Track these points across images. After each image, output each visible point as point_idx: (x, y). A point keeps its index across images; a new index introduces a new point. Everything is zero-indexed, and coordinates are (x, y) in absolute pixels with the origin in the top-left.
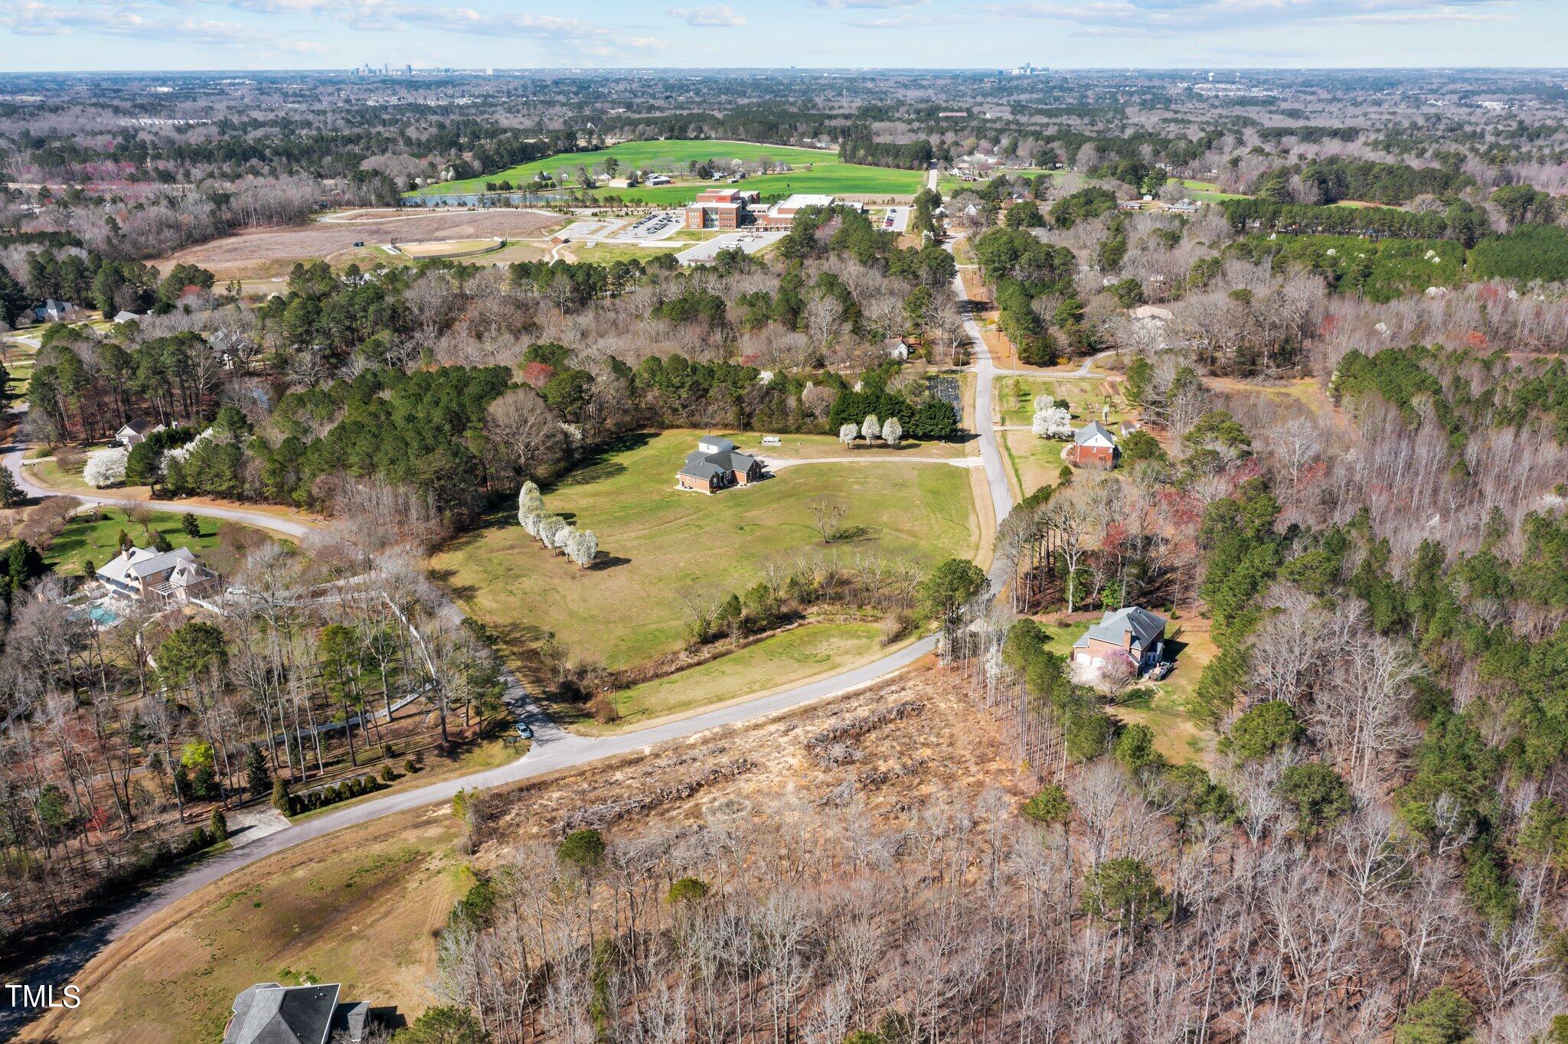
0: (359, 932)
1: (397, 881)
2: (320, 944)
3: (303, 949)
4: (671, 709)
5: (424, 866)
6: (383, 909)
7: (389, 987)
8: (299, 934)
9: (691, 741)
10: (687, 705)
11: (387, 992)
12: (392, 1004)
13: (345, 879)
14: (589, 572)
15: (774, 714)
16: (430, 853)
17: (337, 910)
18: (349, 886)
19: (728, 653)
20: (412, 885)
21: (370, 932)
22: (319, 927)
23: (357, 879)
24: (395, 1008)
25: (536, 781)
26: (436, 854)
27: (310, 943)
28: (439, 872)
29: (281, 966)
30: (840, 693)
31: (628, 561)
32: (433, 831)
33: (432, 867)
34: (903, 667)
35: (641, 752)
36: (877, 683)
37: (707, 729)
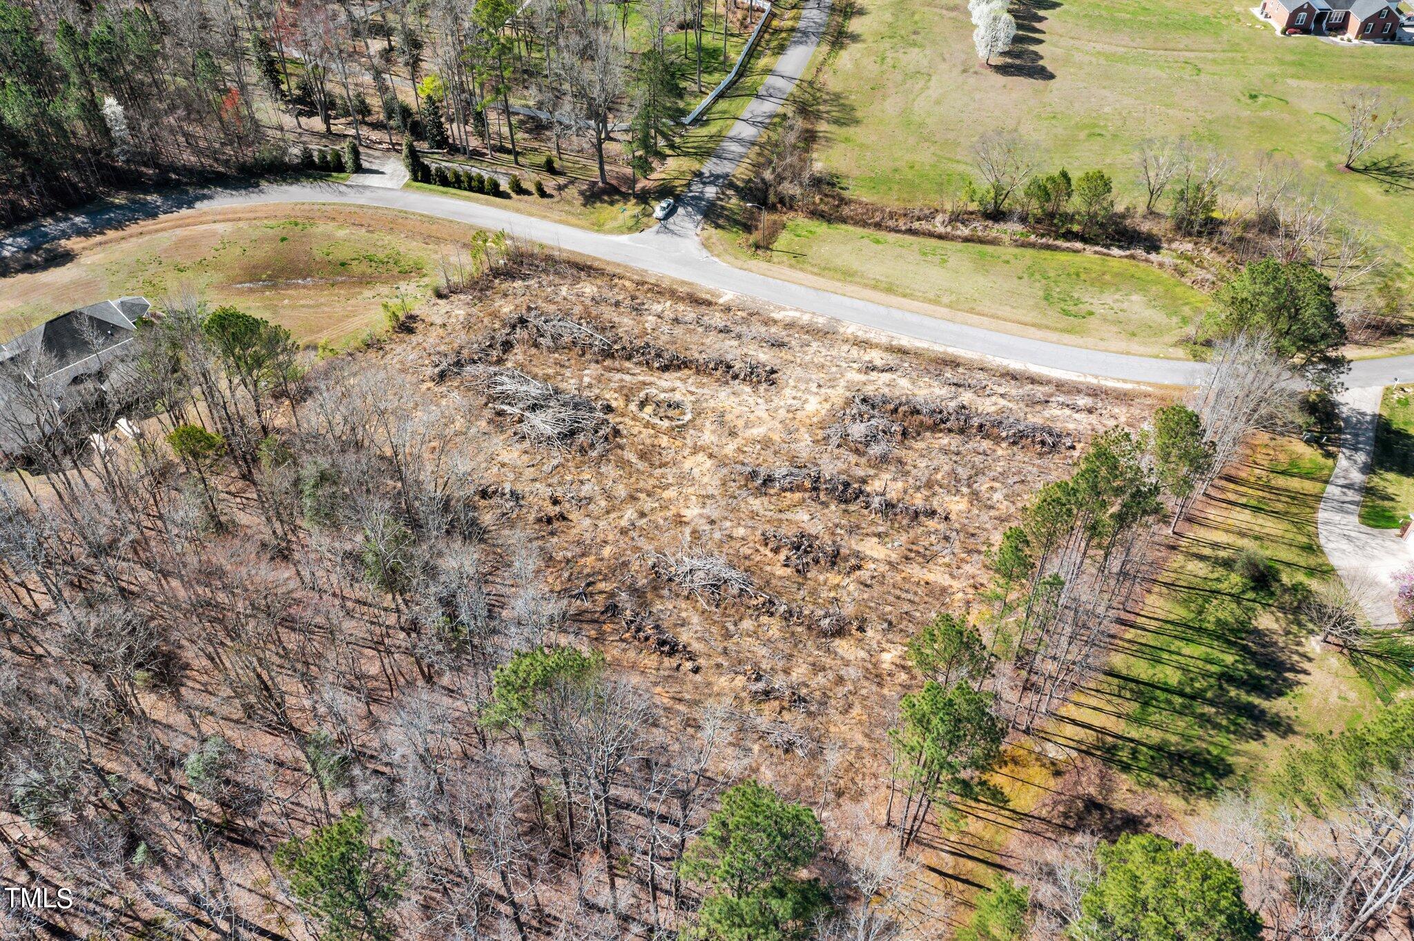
1: (369, 283)
4: (825, 270)
5: (402, 283)
6: (323, 300)
8: (260, 280)
9: (776, 316)
10: (847, 275)
14: (988, 72)
15: (905, 342)
16: (424, 276)
18: (344, 264)
19: (994, 242)
20: (368, 294)
22: (276, 284)
23: (355, 263)
26: (425, 279)
30: (1015, 365)
31: (1051, 77)
34: (1150, 384)
35: (720, 296)
36: (1080, 383)
37: (814, 313)
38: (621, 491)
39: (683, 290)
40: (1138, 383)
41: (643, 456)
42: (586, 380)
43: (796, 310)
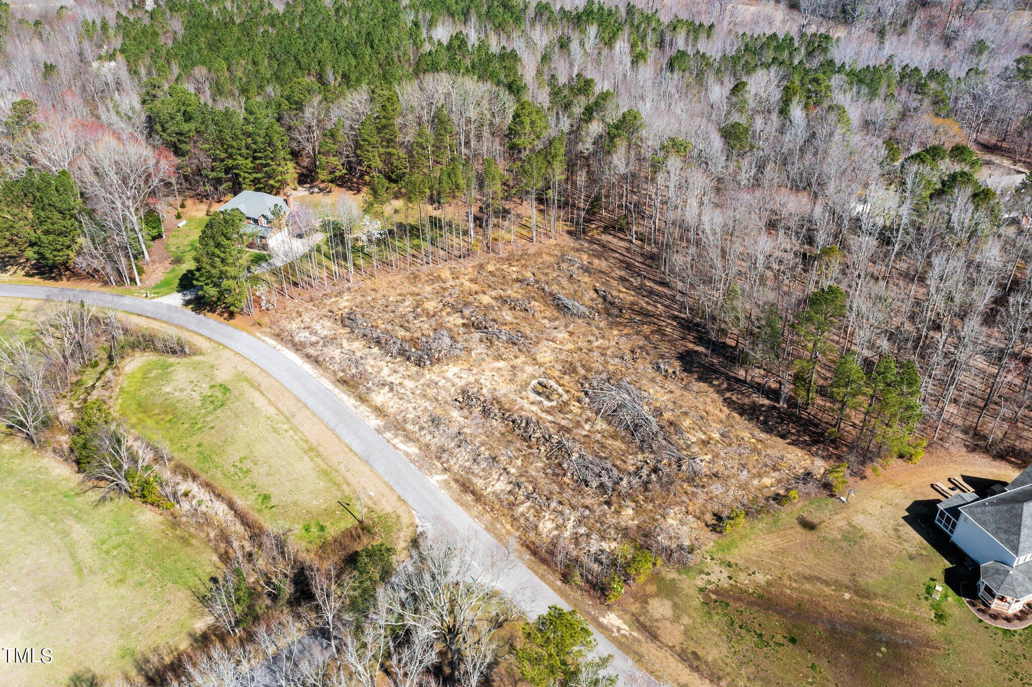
0: (848, 588)
1: (761, 597)
2: (886, 615)
3: (902, 625)
5: (725, 584)
6: (808, 586)
7: (891, 532)
8: (887, 644)
11: (896, 530)
12: (903, 522)
13: (789, 648)
16: (701, 590)
17: (833, 631)
18: (793, 640)
20: (761, 578)
21: (845, 579)
22: (866, 630)
23: (779, 638)
24: (905, 518)
25: (527, 556)
26: (700, 583)
27: (891, 624)
28: (729, 565)
29: (935, 630)
32: (660, 608)
33: (726, 574)
34: (254, 336)
35: (445, 481)
36: (287, 348)
37: (388, 441)
38: (596, 354)
39: (469, 498)
40: (259, 338)
41: (574, 370)
42: (587, 427)
43: (397, 448)
